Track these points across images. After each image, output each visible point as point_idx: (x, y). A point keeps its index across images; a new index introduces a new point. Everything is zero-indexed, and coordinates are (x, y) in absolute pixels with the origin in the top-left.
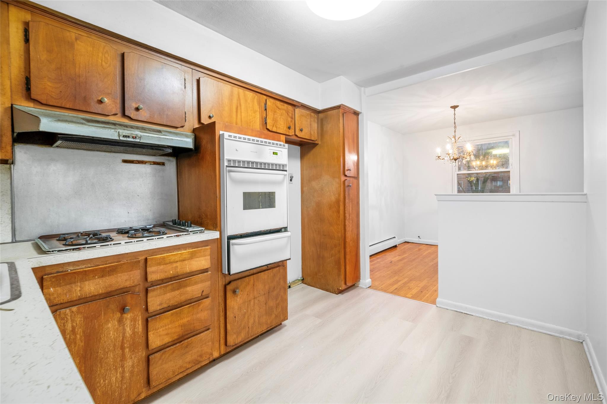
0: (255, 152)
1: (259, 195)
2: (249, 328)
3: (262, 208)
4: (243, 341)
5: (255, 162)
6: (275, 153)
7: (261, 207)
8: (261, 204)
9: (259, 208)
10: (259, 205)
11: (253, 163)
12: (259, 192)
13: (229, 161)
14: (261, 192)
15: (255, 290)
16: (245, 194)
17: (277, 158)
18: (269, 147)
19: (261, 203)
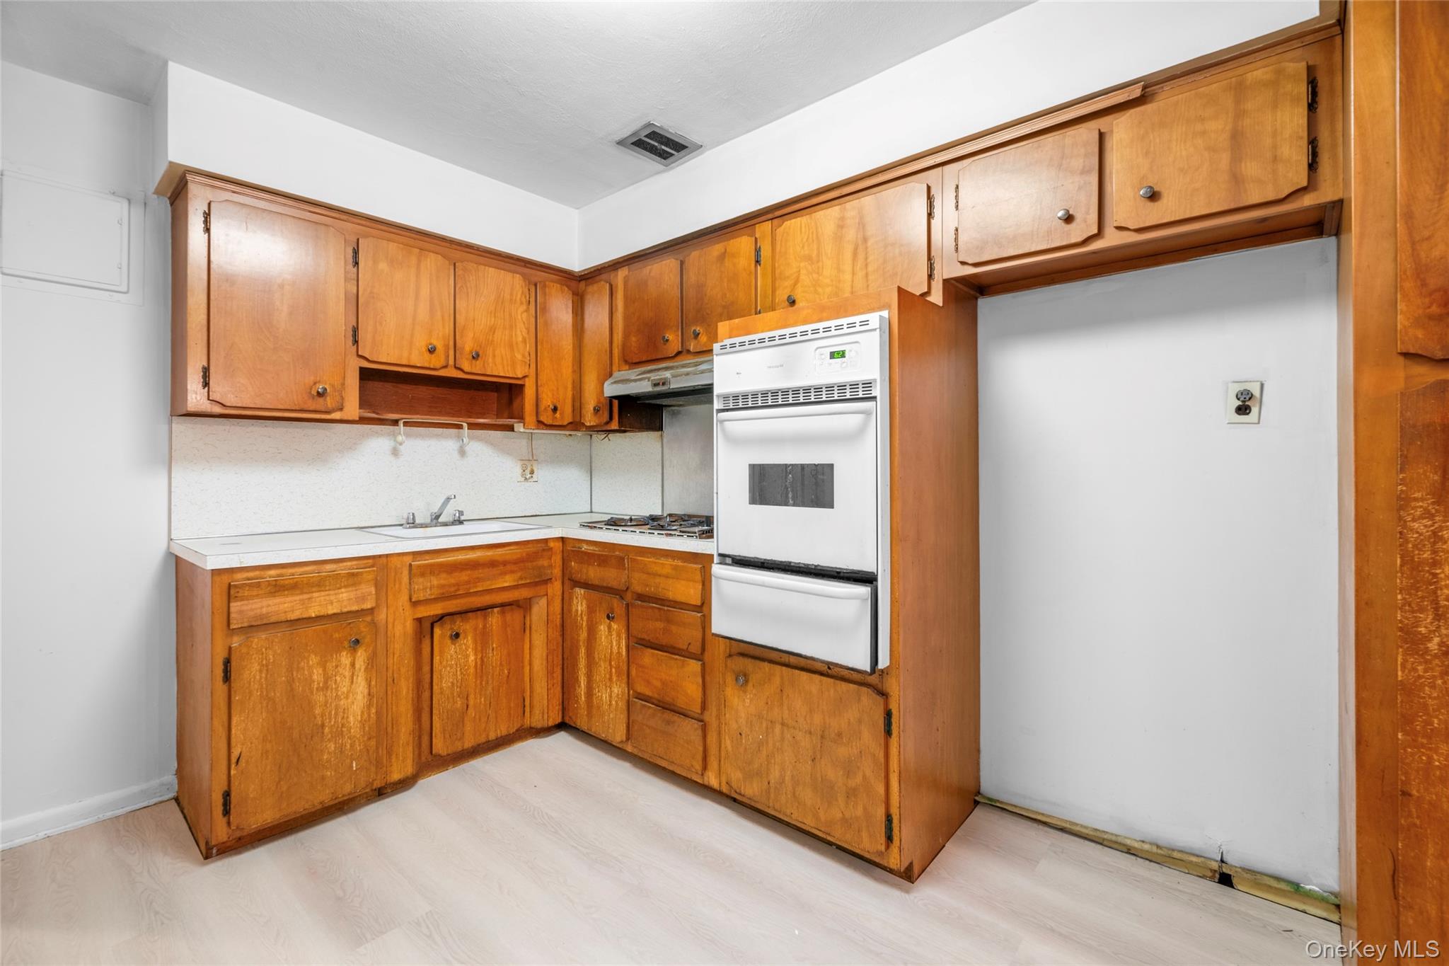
0: (778, 367)
1: (786, 471)
2: (769, 783)
3: (794, 505)
4: (755, 801)
5: (779, 390)
6: (838, 352)
7: (791, 502)
8: (790, 495)
9: (786, 504)
10: (787, 497)
11: (775, 393)
12: (786, 465)
13: (725, 398)
14: (791, 465)
15: (785, 708)
16: (753, 468)
17: (845, 365)
18: (816, 342)
19: (792, 491)
